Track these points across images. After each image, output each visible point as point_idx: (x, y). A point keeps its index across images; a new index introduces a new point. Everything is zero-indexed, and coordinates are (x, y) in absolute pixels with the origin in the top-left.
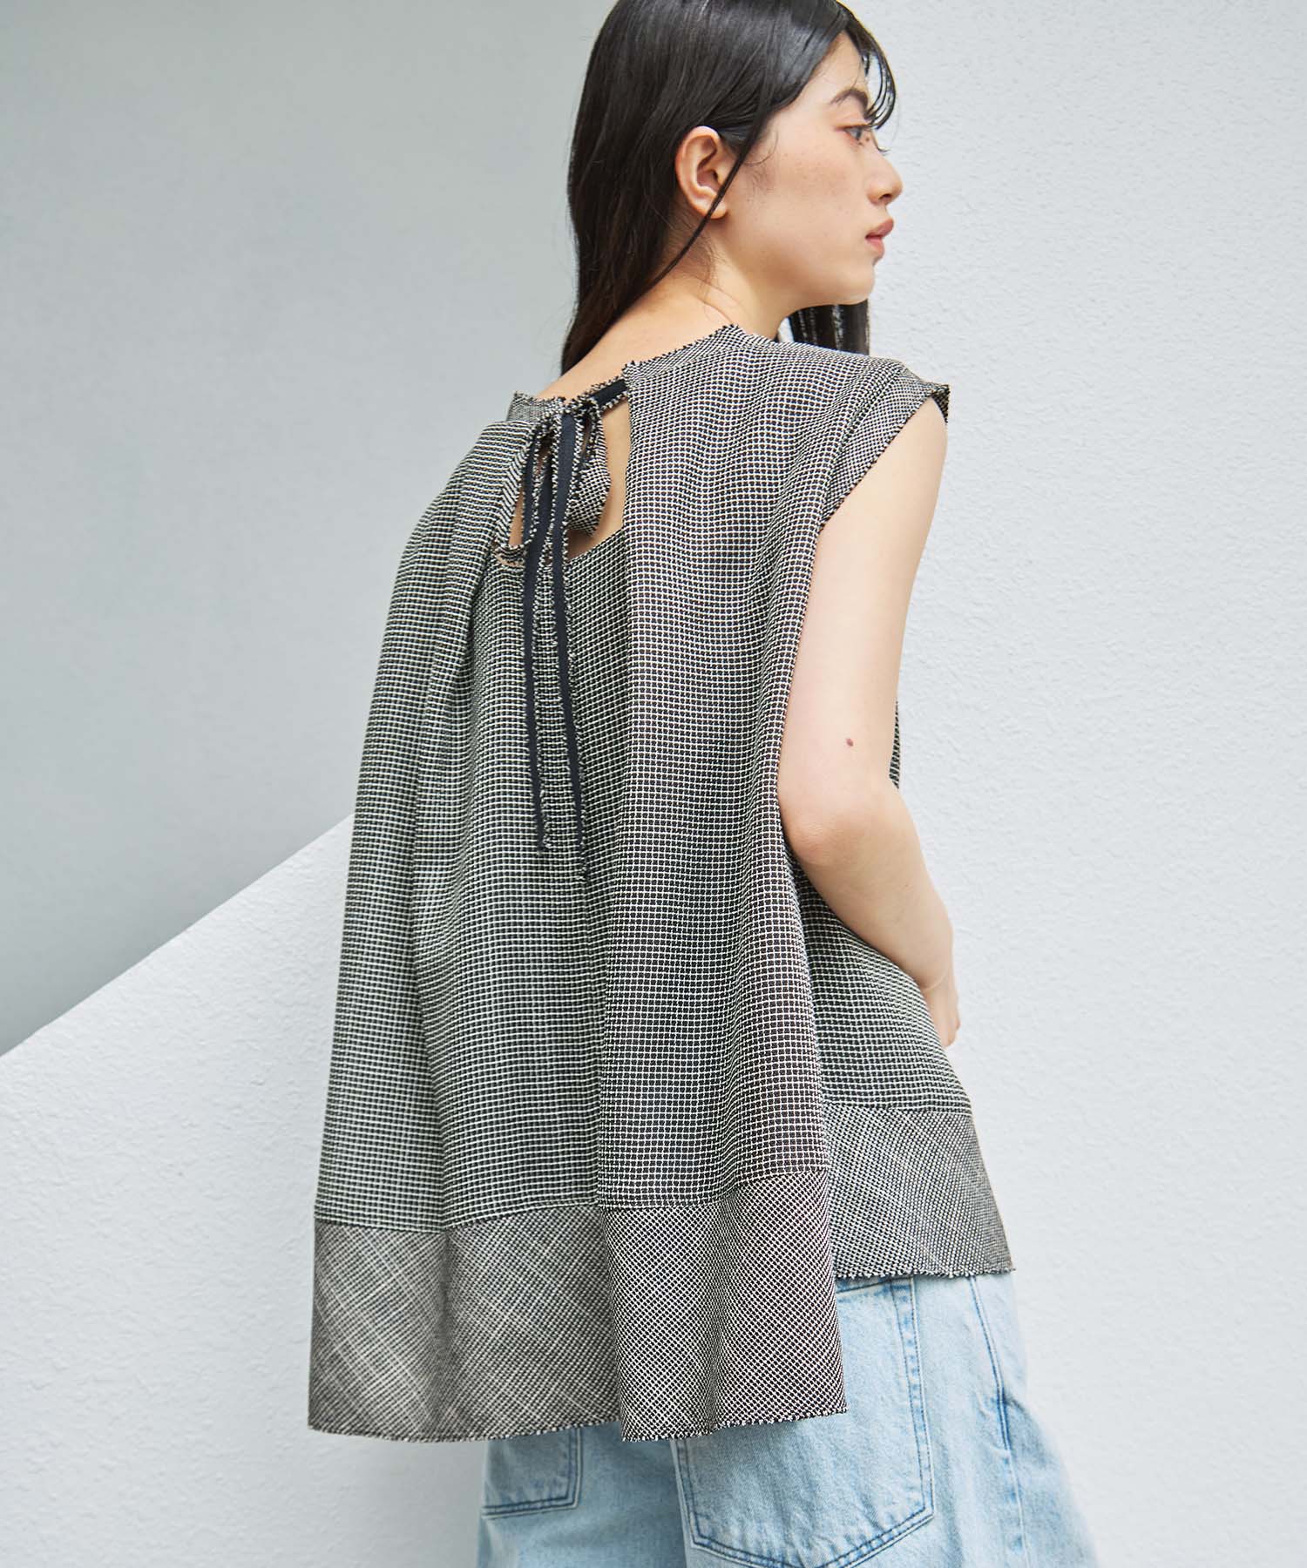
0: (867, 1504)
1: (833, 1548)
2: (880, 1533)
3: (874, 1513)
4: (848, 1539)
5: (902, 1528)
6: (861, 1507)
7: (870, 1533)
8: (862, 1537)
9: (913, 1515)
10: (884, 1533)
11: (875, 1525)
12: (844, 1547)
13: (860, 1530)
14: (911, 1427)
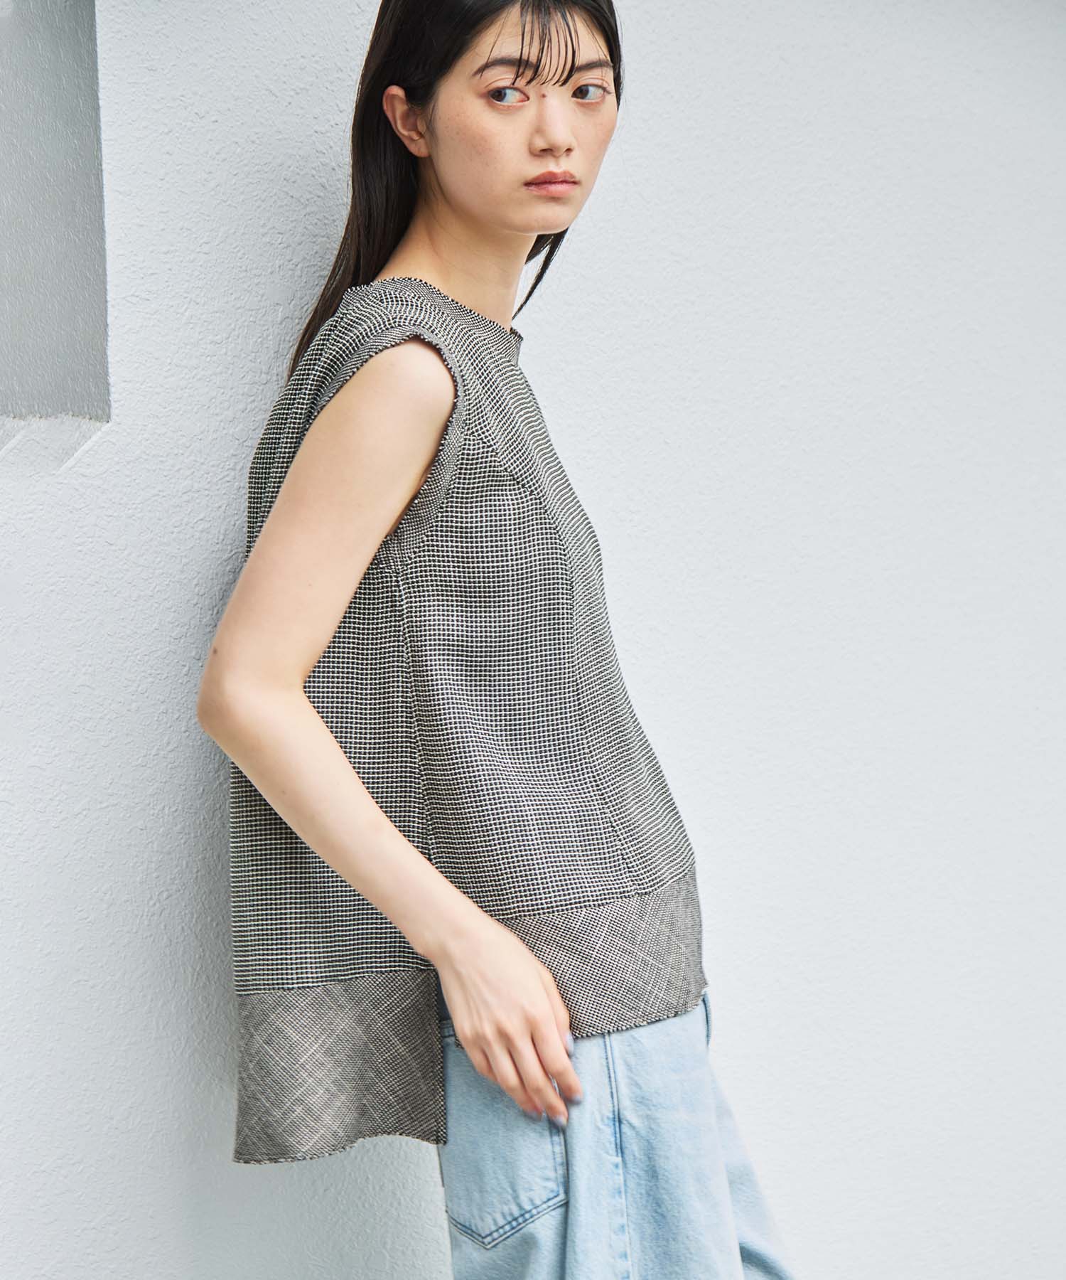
0: (514, 1188)
3: (518, 1197)
4: (503, 1215)
6: (510, 1192)
7: (516, 1211)
10: (526, 1212)
11: (520, 1206)
12: (501, 1221)
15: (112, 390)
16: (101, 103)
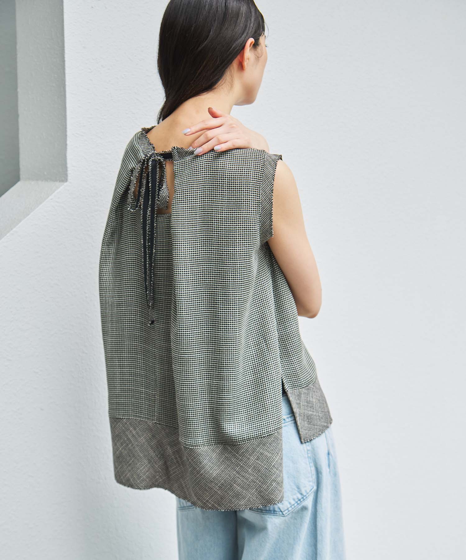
0: (298, 488)
1: (290, 503)
2: (303, 496)
3: (301, 491)
4: (294, 500)
5: (309, 494)
6: (296, 489)
7: (300, 496)
8: (298, 498)
9: (311, 490)
10: (304, 496)
11: (302, 494)
12: (293, 502)
13: (297, 497)
14: (308, 463)
15: (68, 169)
16: (66, 59)
